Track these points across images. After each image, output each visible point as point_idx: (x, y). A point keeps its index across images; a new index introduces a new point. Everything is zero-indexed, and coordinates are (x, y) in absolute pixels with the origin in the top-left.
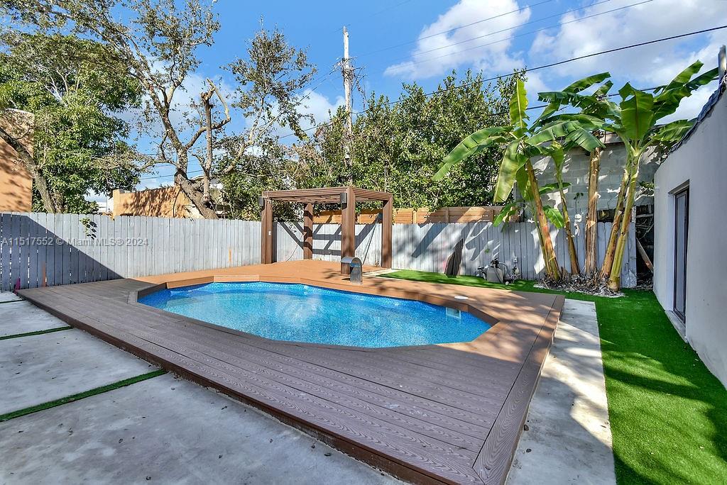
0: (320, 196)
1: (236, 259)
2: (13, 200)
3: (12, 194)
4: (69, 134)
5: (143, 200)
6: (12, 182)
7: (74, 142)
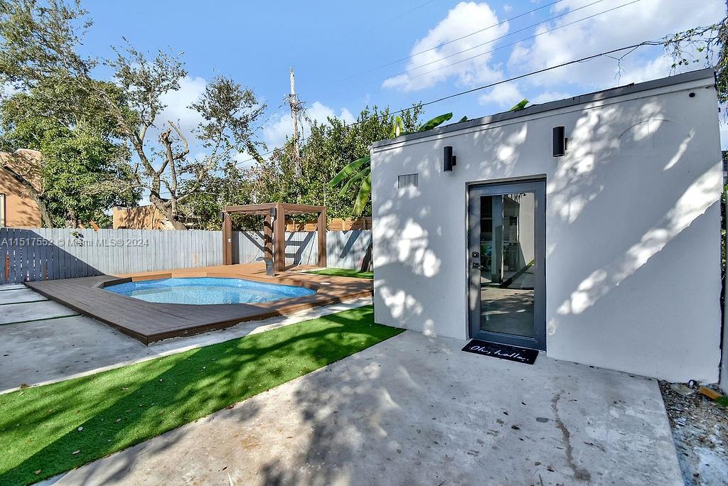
0: (262, 210)
1: (201, 261)
2: (24, 216)
3: (24, 212)
4: (78, 161)
5: (133, 215)
6: (24, 203)
7: (82, 167)
